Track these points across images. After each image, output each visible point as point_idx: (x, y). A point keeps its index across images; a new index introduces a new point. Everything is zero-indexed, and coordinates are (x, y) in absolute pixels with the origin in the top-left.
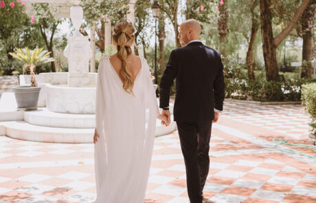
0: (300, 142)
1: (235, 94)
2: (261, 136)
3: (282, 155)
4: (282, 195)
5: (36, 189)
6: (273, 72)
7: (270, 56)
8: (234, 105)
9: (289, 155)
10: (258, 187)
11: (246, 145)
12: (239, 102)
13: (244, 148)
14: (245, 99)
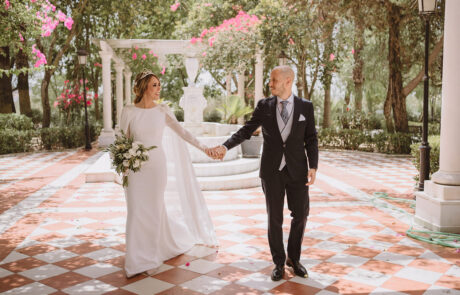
0: (401, 196)
1: (362, 146)
2: (363, 190)
3: (372, 208)
4: (345, 246)
5: (114, 230)
6: (402, 123)
7: (399, 106)
8: (357, 157)
9: (380, 209)
10: (325, 238)
11: (342, 197)
12: (364, 154)
13: (338, 200)
14: (372, 150)
